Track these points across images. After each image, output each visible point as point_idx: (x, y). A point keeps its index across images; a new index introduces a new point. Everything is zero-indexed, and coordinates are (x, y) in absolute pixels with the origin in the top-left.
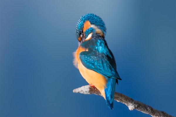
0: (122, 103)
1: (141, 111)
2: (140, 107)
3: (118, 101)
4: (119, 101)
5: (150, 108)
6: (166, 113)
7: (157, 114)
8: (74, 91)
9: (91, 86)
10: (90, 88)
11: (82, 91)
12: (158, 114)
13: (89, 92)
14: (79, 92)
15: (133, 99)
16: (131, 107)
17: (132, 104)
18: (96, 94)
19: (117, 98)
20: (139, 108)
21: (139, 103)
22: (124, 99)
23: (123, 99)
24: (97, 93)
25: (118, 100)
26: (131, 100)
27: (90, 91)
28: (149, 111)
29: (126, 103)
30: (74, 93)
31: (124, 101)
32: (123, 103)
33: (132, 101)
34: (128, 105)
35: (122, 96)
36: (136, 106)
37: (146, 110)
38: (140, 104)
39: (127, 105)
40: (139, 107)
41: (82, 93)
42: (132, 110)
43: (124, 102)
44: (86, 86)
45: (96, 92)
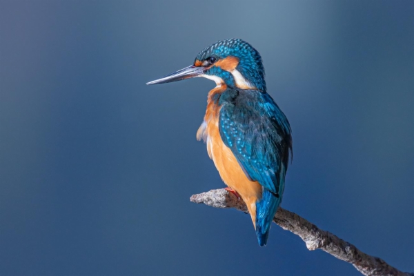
0: (292, 233)
1: (333, 254)
2: (331, 244)
3: (284, 228)
4: (287, 229)
5: (351, 249)
6: (384, 263)
7: (366, 262)
8: (192, 199)
9: (229, 191)
10: (227, 196)
11: (209, 199)
12: (368, 263)
13: (224, 204)
14: (202, 203)
15: (318, 227)
16: (311, 243)
17: (313, 237)
18: (240, 210)
19: (283, 221)
20: (327, 246)
21: (329, 235)
22: (298, 225)
23: (295, 225)
24: (240, 208)
25: (284, 225)
26: (313, 229)
27: (226, 202)
28: (350, 254)
29: (301, 233)
30: (192, 202)
31: (297, 228)
32: (296, 233)
33: (315, 231)
34: (305, 239)
35: (293, 219)
36: (322, 242)
37: (342, 252)
38: (331, 239)
39: (303, 238)
40: (328, 244)
41: (209, 203)
42: (314, 249)
43: (297, 231)
44: (218, 190)
45: (238, 204)
